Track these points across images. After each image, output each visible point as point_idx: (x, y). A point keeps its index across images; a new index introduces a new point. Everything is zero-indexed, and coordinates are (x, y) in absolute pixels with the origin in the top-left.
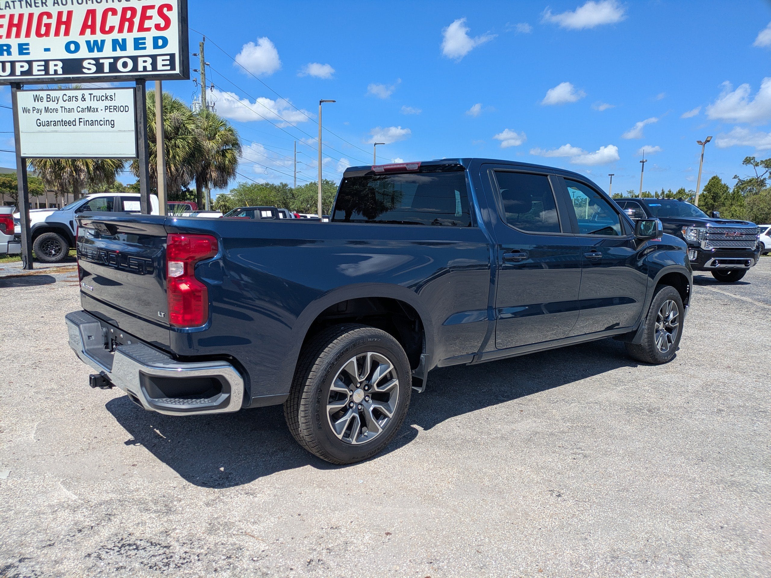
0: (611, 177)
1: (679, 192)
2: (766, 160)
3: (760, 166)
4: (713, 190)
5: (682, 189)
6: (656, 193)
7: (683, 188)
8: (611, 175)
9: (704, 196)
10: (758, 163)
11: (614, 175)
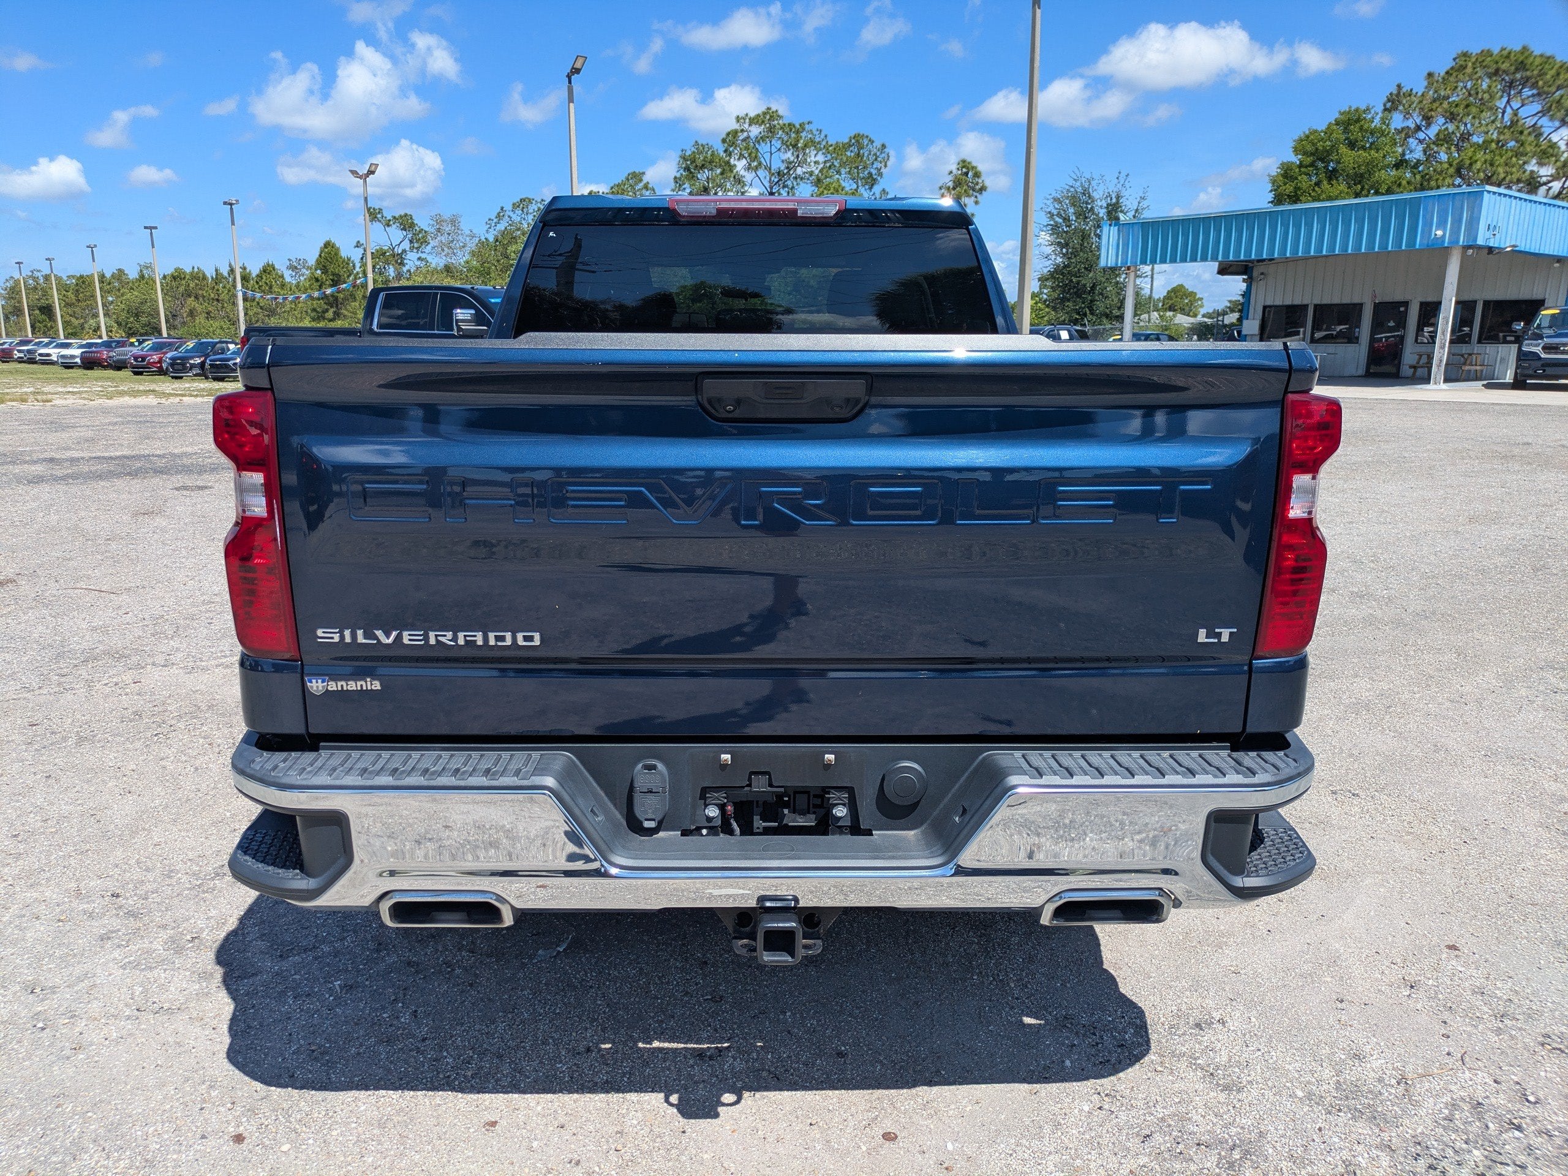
0: (151, 233)
1: (265, 271)
2: (401, 217)
3: (394, 226)
4: (331, 268)
5: (268, 265)
6: (216, 270)
7: (270, 263)
8: (151, 228)
9: (317, 280)
10: (390, 220)
11: (156, 228)
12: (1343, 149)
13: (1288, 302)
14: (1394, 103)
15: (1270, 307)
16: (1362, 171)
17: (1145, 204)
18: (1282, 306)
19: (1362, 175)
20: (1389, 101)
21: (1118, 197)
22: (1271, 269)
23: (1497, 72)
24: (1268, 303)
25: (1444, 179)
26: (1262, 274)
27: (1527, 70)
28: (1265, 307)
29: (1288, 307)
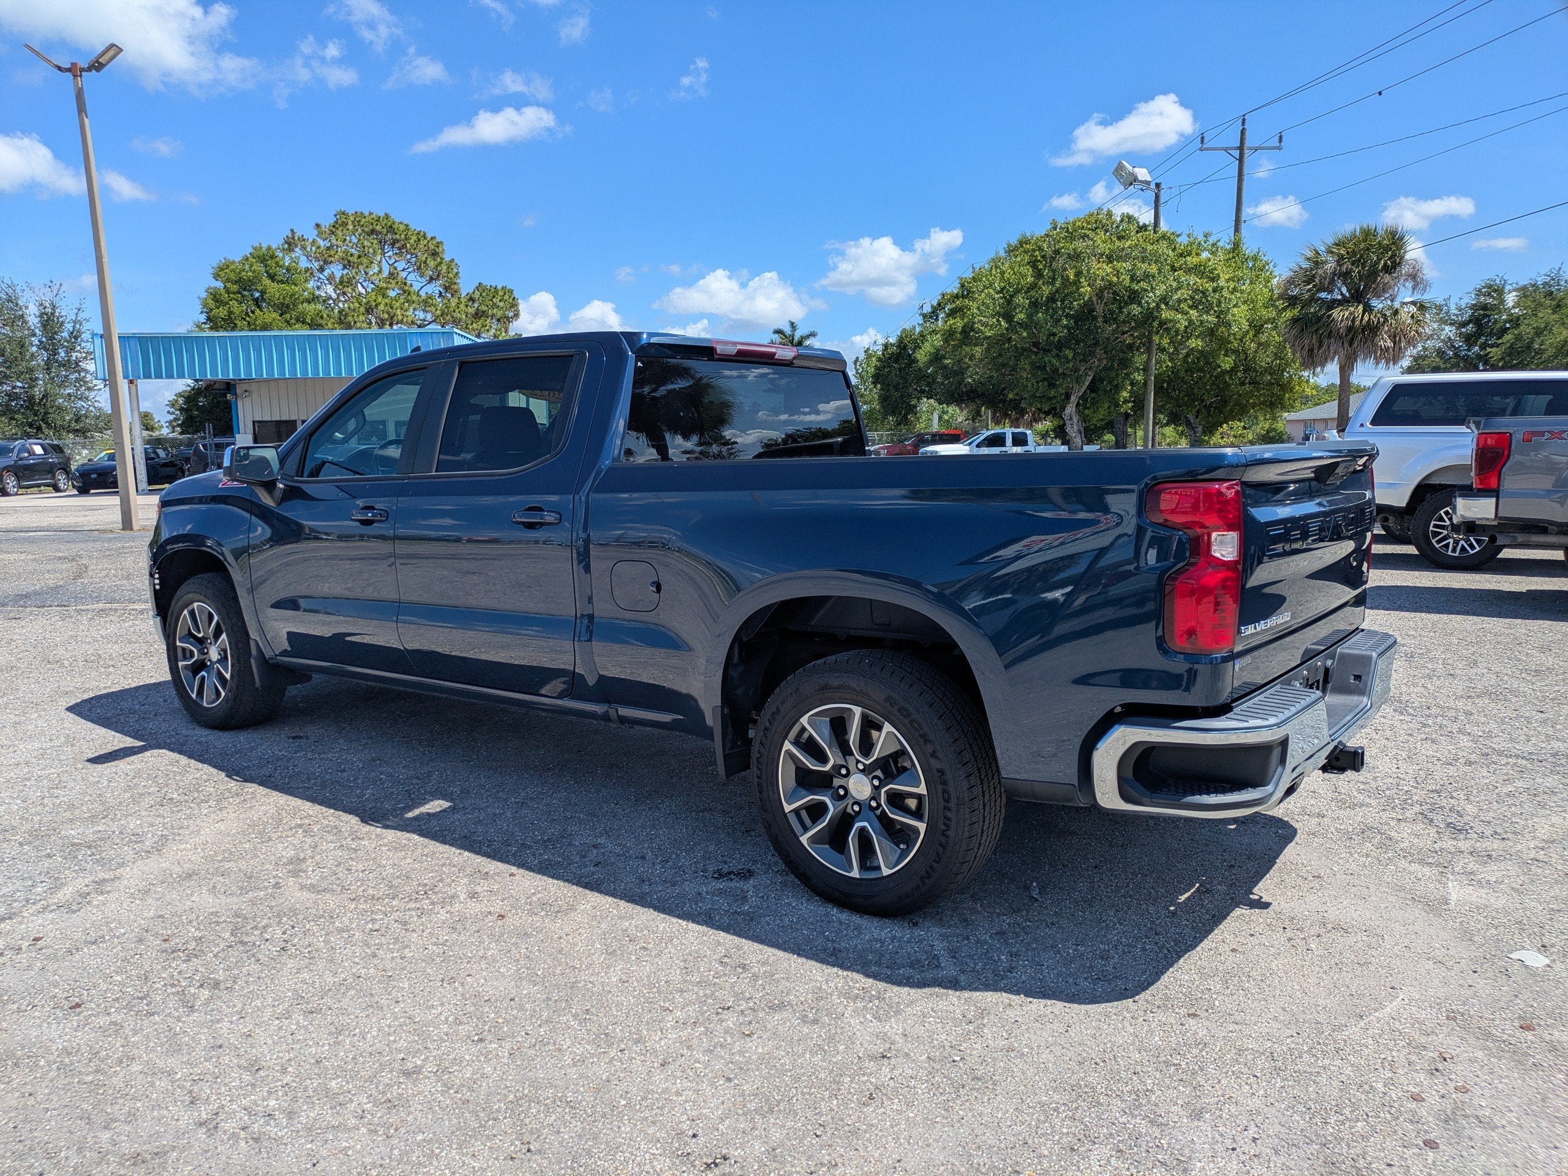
12: (267, 282)
13: (277, 418)
14: (290, 244)
15: (258, 422)
16: (286, 302)
17: (81, 316)
18: (271, 422)
19: (288, 306)
20: (286, 242)
21: (54, 307)
22: (254, 387)
23: (373, 232)
24: (257, 419)
25: (358, 316)
26: (246, 391)
27: (396, 234)
28: (254, 422)
29: (277, 422)
